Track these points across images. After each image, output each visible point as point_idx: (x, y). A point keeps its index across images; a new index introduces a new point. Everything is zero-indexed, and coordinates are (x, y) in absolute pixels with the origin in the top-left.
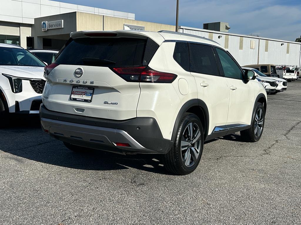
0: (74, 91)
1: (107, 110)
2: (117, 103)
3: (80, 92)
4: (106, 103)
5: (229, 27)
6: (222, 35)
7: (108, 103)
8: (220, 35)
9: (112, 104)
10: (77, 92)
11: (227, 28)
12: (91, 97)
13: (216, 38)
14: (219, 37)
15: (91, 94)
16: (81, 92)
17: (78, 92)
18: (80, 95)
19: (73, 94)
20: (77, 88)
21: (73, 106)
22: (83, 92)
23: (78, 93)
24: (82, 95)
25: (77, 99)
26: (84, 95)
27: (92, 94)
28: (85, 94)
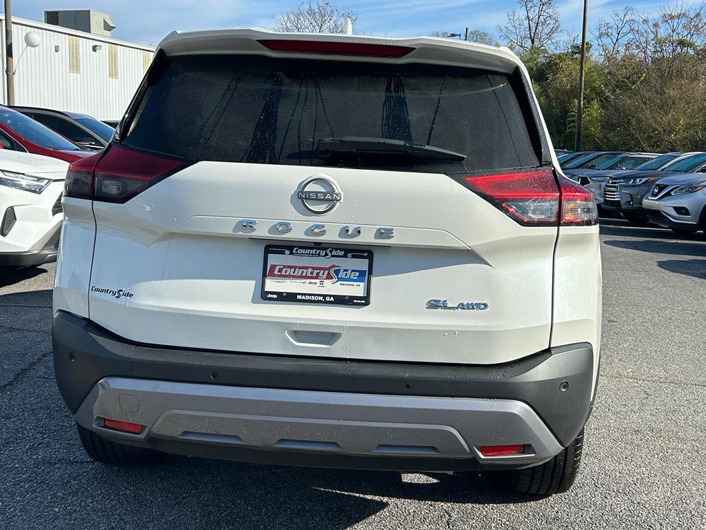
0: (273, 267)
1: (446, 331)
2: (486, 305)
3: (307, 268)
4: (434, 305)
5: (111, 25)
6: (101, 44)
7: (445, 307)
8: (97, 43)
9: (462, 306)
10: (290, 267)
11: (108, 28)
12: (362, 284)
13: (88, 51)
14: (94, 48)
15: (362, 273)
16: (314, 268)
17: (295, 267)
18: (308, 281)
19: (272, 275)
20: (291, 253)
21: (281, 325)
22: (320, 269)
23: (299, 272)
24: (318, 281)
25: (299, 297)
26: (329, 277)
27: (365, 276)
28: (333, 274)
